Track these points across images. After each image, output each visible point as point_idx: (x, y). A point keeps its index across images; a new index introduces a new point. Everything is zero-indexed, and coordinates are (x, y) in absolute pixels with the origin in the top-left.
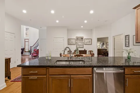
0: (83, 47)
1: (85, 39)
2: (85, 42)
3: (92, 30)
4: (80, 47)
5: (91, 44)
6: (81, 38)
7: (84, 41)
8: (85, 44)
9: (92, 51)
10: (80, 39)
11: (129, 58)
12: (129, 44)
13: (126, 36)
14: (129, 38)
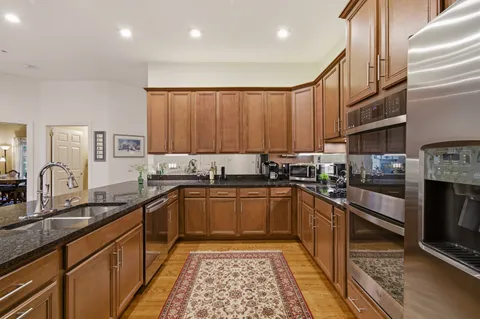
11: (141, 182)
12: (104, 154)
13: (96, 133)
14: (104, 138)
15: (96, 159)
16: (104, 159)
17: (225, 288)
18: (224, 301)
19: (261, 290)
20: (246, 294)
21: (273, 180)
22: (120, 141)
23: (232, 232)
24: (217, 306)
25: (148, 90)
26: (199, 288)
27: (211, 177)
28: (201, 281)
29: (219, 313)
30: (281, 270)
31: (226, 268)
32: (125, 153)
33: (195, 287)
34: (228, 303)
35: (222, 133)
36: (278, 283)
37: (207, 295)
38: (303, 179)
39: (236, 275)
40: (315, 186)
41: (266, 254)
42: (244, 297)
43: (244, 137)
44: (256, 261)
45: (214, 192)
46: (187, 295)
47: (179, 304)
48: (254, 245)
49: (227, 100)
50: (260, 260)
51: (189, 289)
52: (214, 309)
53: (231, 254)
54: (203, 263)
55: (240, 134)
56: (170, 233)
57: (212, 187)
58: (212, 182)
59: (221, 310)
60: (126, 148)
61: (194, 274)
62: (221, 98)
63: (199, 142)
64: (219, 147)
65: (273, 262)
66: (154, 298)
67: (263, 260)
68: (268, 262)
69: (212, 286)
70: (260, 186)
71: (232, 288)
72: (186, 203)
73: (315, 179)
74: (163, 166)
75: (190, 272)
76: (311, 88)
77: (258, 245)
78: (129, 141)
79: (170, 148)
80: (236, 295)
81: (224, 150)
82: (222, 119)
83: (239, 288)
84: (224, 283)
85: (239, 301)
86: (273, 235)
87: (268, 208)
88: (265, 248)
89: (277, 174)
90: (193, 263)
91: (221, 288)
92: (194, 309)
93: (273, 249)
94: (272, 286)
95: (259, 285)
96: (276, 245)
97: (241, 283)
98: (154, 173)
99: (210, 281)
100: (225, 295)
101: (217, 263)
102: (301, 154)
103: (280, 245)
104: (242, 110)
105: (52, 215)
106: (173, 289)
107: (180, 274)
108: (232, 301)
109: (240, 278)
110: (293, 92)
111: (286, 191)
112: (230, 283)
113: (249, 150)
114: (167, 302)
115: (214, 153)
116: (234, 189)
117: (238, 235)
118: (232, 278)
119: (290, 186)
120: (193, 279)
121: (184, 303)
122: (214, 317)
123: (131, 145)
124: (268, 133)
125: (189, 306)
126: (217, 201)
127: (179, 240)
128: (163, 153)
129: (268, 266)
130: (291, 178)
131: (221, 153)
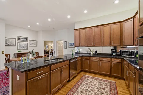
0: (27, 49)
1: (29, 40)
2: (30, 43)
3: (37, 32)
4: (23, 49)
5: (37, 46)
6: (25, 39)
7: (28, 42)
8: (29, 46)
9: (38, 53)
10: (23, 39)
11: (73, 54)
12: (66, 47)
13: (65, 42)
14: (66, 43)
15: (65, 48)
16: (66, 48)
17: (91, 87)
18: (89, 91)
19: (102, 92)
20: (96, 91)
21: (114, 56)
22: (70, 43)
23: (97, 71)
24: (87, 91)
25: (75, 30)
26: (83, 85)
27: (92, 54)
28: (84, 83)
29: (86, 93)
30: (113, 88)
31: (93, 82)
32: (71, 46)
33: (82, 84)
34: (90, 92)
35: (95, 40)
36: (110, 92)
37: (85, 87)
38: (127, 56)
39: (95, 85)
40: (134, 60)
41: (109, 81)
42: (96, 92)
43: (103, 41)
44: (104, 83)
45: (91, 58)
46: (80, 85)
47: (77, 87)
48: (105, 77)
49: (97, 29)
50: (105, 83)
51: (80, 84)
52: (85, 92)
53: (96, 78)
54: (87, 78)
55: (101, 40)
56: (78, 68)
57: (92, 57)
58: (92, 55)
59: (87, 93)
60: (71, 45)
61: (83, 81)
62: (95, 29)
63: (88, 43)
64: (94, 44)
65: (110, 84)
66: (71, 84)
67: (107, 83)
68: (109, 84)
69: (87, 85)
70: (108, 58)
71: (93, 88)
72: (84, 61)
73: (134, 57)
74: (79, 50)
75: (82, 80)
76: (132, 19)
77: (106, 78)
78: (72, 43)
79: (80, 45)
80: (94, 90)
81: (96, 45)
82: (95, 35)
83: (95, 89)
84: (91, 86)
85: (94, 92)
86: (113, 75)
87: (111, 66)
88: (109, 79)
89: (116, 54)
90: (84, 78)
91: (89, 87)
92: (80, 90)
93: (113, 81)
94: (107, 92)
95: (102, 90)
96: (114, 79)
97: (96, 88)
98: (77, 52)
99: (87, 84)
100: (90, 89)
101: (91, 80)
102: (128, 46)
103: (116, 80)
104: (102, 32)
105: (52, 60)
106: (77, 83)
107: (80, 80)
108: (91, 92)
109: (96, 86)
110: (124, 23)
111: (119, 60)
112: (93, 87)
113: (104, 45)
114: (74, 86)
115: (93, 46)
116: (98, 58)
117: (99, 73)
118: (94, 85)
119: (121, 59)
120: (82, 82)
121: (78, 87)
122: (85, 94)
123: (72, 44)
124: (112, 39)
125: (79, 88)
126: (93, 61)
127: (82, 71)
128: (79, 47)
129: (108, 85)
130: (122, 55)
131: (95, 46)
